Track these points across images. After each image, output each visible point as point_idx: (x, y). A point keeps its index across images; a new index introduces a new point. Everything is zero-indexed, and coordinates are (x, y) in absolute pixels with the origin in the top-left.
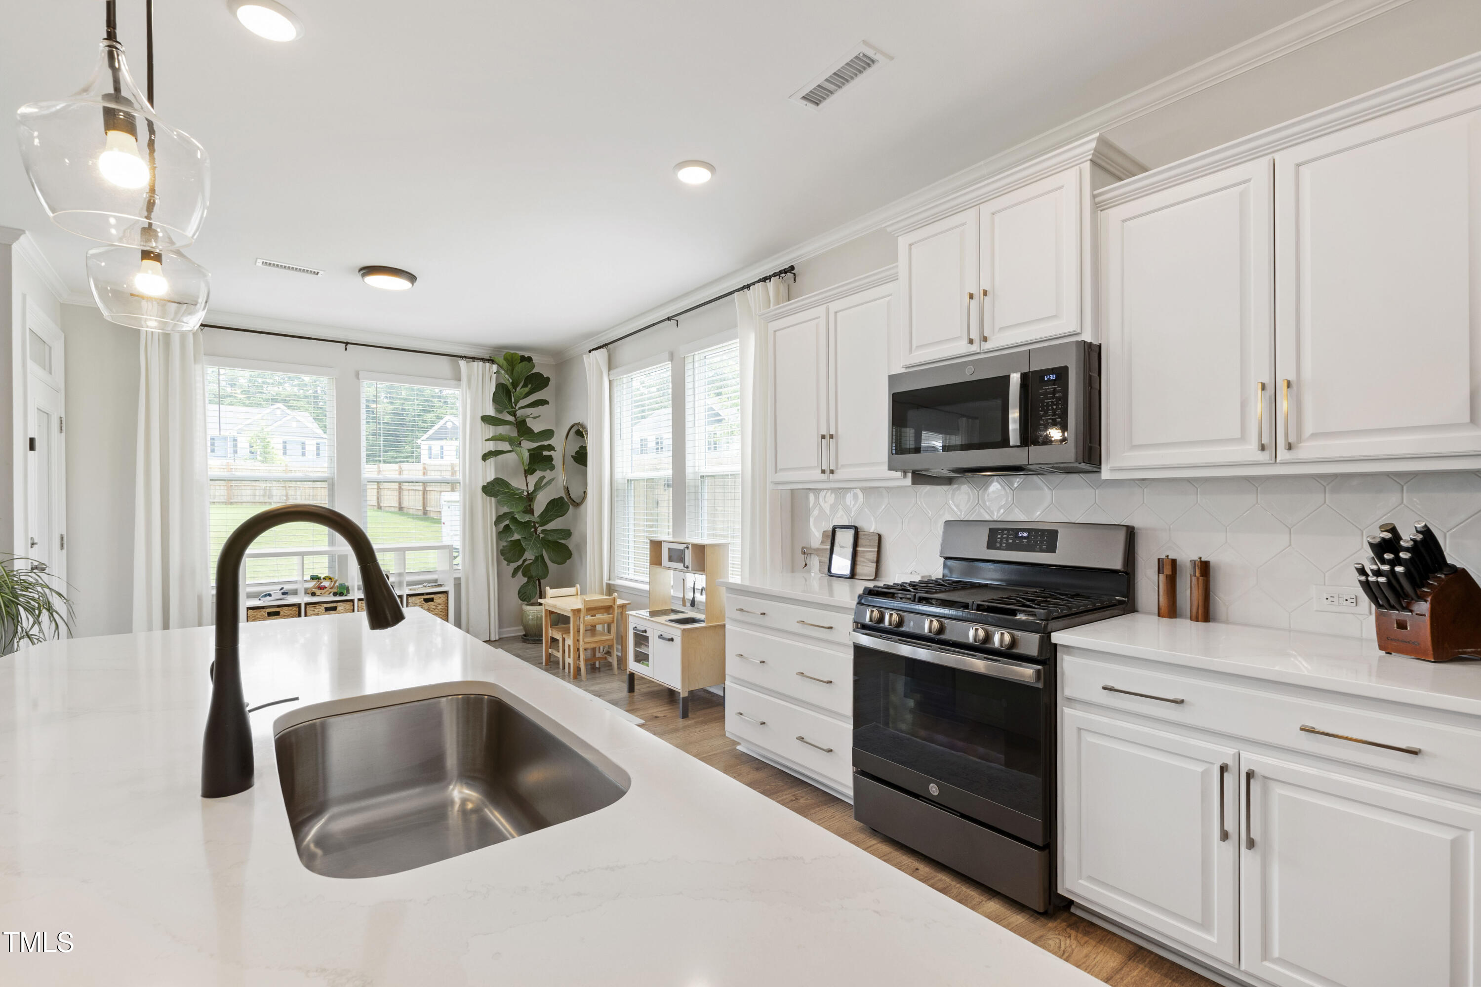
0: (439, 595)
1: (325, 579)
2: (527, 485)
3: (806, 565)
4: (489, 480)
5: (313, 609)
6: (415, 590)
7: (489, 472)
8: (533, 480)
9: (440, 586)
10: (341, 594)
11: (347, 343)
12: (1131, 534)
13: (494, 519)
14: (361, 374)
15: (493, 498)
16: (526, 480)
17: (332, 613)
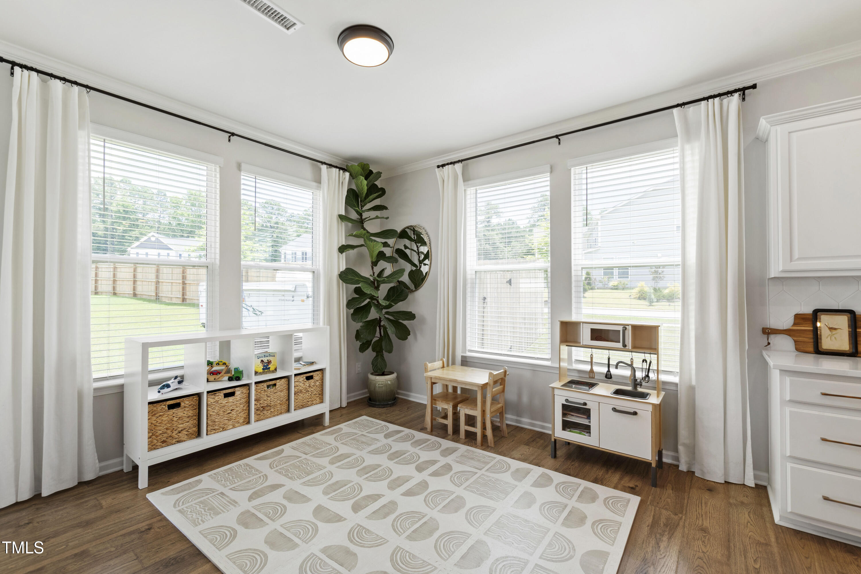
0: (317, 373)
1: (218, 364)
2: (373, 274)
4: (341, 270)
5: (213, 397)
6: (299, 369)
7: (343, 263)
8: (378, 270)
9: (312, 363)
10: (238, 379)
11: (230, 133)
13: (345, 303)
14: (243, 166)
15: (345, 285)
16: (373, 270)
17: (231, 399)
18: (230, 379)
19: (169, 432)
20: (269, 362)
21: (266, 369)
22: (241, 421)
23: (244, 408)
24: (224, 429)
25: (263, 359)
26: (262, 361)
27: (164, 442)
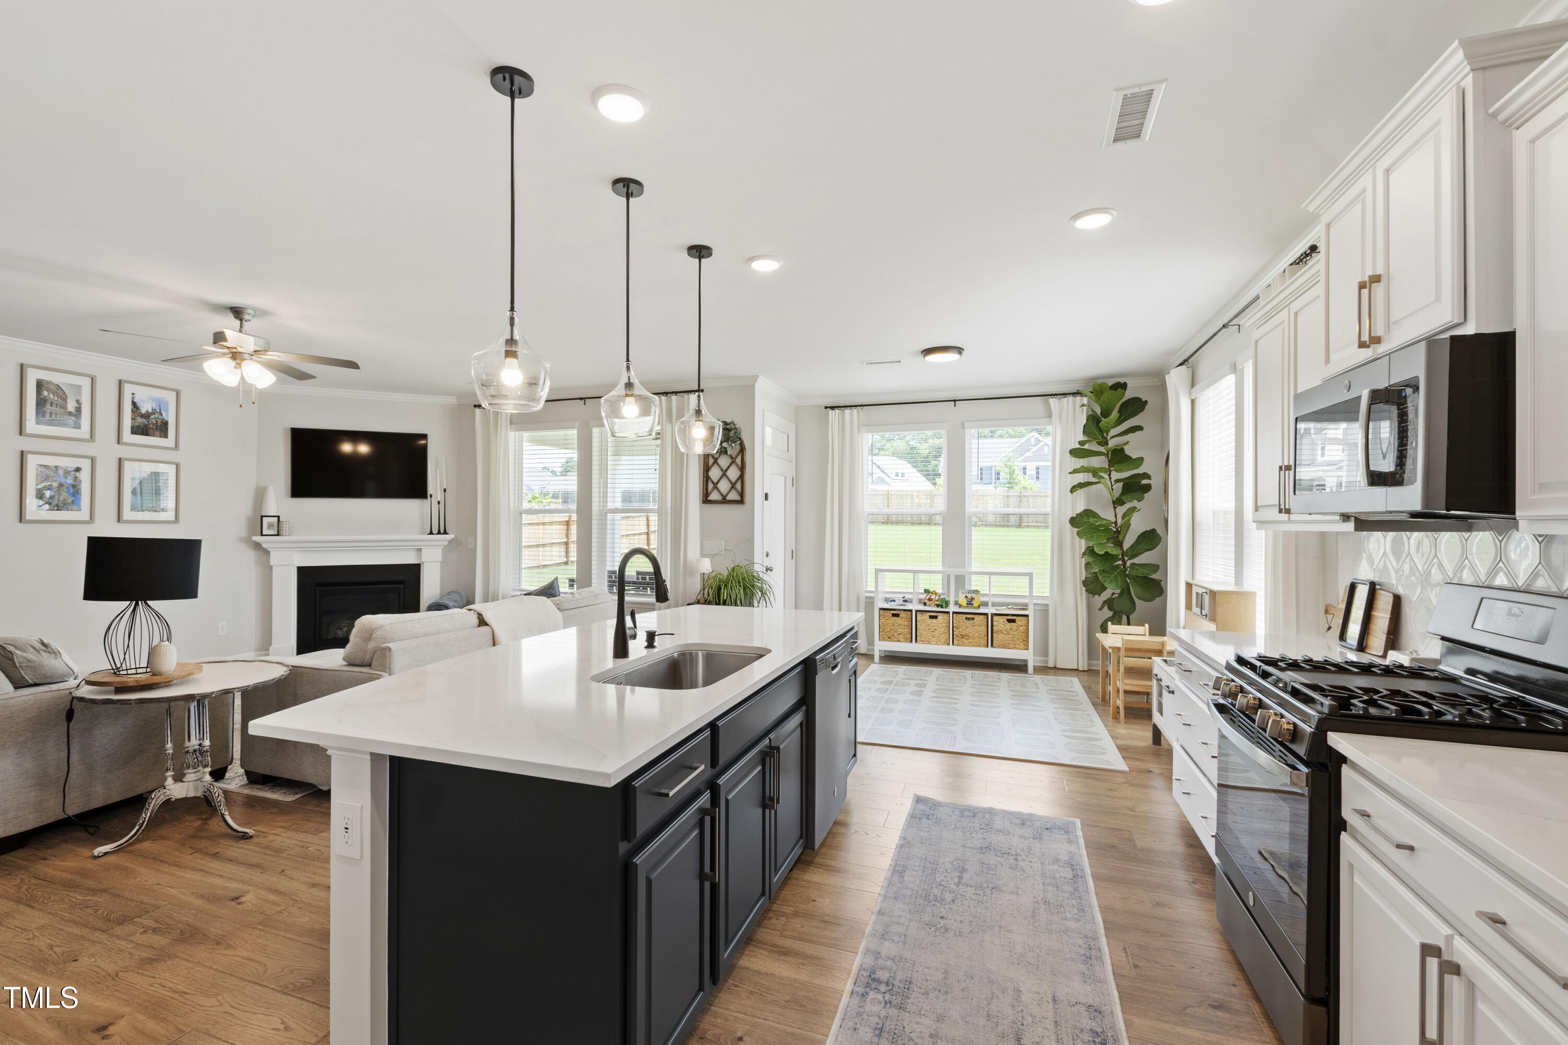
0: (1020, 618)
1: (932, 593)
2: (1116, 516)
3: (1330, 628)
4: (1076, 512)
5: (921, 615)
6: (999, 610)
7: (1079, 503)
8: (1121, 510)
10: (943, 606)
11: (955, 401)
13: (1083, 551)
14: (966, 424)
15: (1080, 530)
16: (1115, 511)
17: (934, 621)
18: (938, 606)
19: (892, 631)
20: (972, 599)
21: (970, 604)
22: (943, 641)
24: (929, 643)
25: (967, 595)
26: (966, 597)
27: (889, 637)
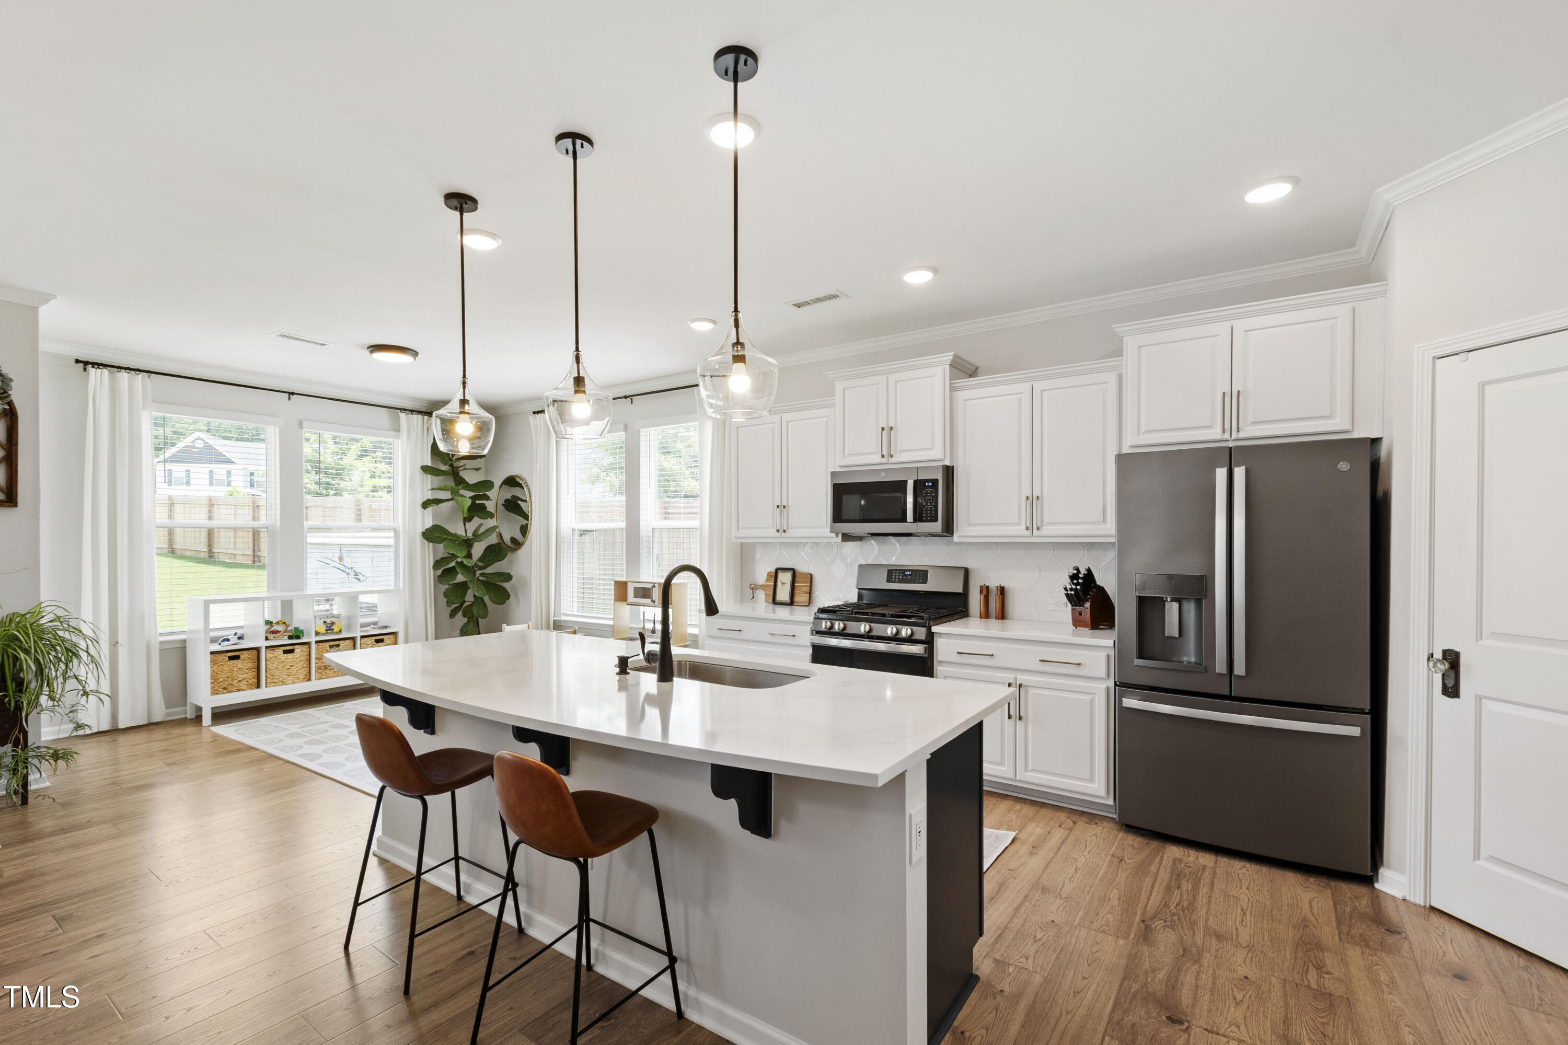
0: (389, 636)
1: (277, 623)
2: (466, 532)
3: (753, 597)
4: (427, 527)
5: (272, 652)
6: (366, 631)
7: (427, 520)
8: (472, 526)
9: (386, 627)
10: (298, 637)
11: (290, 393)
12: (967, 571)
13: (432, 564)
14: (304, 422)
15: (431, 544)
16: (465, 527)
17: (290, 655)
18: (290, 638)
19: (229, 680)
20: (333, 623)
21: (330, 630)
22: (301, 677)
23: (305, 665)
24: (283, 683)
25: (326, 620)
26: (325, 622)
27: (225, 688)
